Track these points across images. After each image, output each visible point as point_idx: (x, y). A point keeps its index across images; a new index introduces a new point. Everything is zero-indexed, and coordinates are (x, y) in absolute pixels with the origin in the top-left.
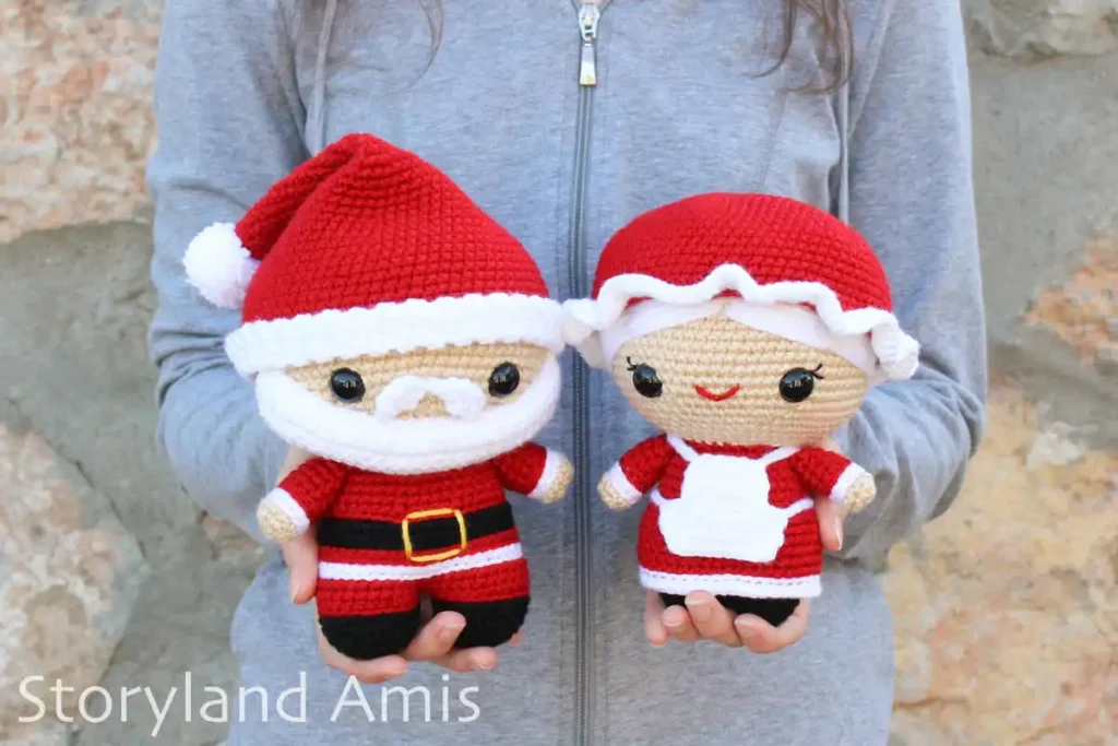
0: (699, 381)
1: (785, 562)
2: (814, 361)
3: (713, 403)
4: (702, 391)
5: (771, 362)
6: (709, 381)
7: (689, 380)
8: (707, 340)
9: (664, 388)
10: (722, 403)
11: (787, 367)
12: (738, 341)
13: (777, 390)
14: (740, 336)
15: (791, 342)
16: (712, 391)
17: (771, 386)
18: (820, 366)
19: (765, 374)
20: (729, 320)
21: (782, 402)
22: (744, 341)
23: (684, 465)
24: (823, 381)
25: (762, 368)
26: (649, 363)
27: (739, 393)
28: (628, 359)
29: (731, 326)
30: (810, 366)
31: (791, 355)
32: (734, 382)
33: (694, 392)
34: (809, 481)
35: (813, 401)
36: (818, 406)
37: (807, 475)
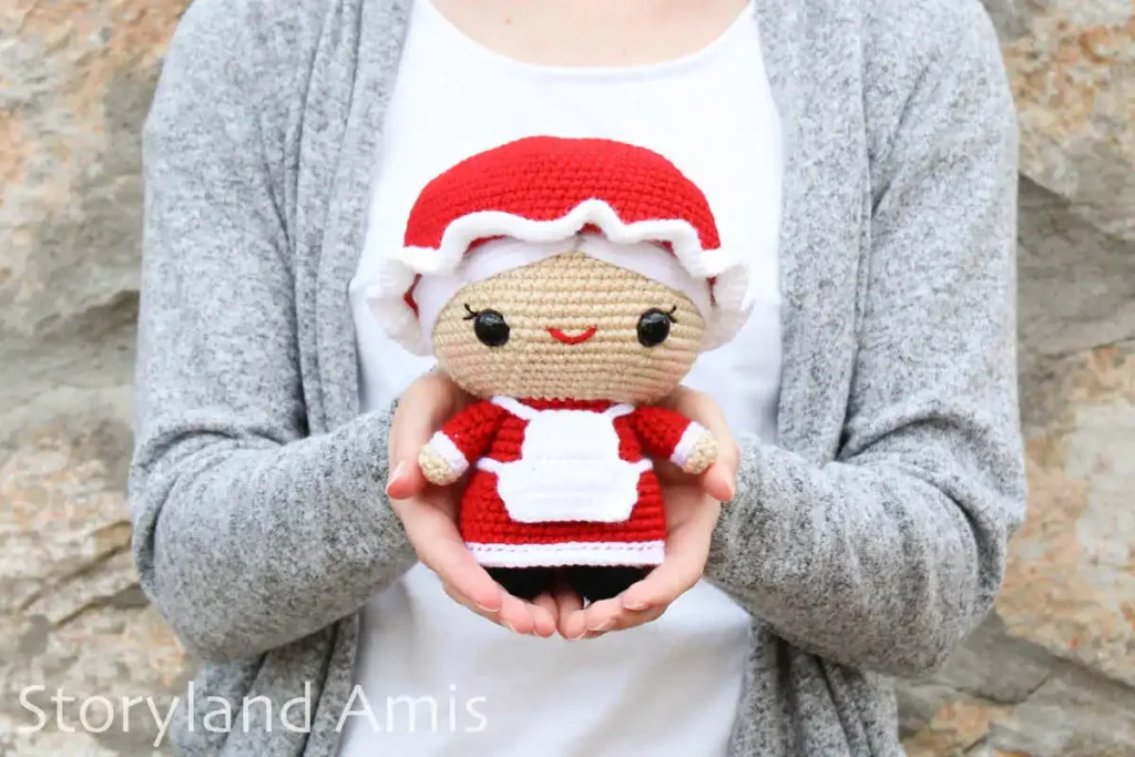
0: (554, 323)
1: (636, 523)
2: (670, 302)
3: (567, 347)
4: (557, 334)
5: (627, 301)
6: (565, 321)
7: (543, 321)
8: (562, 278)
9: (512, 333)
10: (580, 346)
11: (645, 307)
12: (595, 278)
13: (634, 332)
14: (599, 271)
15: (647, 280)
16: (567, 333)
17: (628, 327)
18: (675, 308)
19: (623, 314)
20: (584, 257)
21: (638, 346)
22: (602, 278)
23: (521, 425)
24: (676, 325)
25: (620, 307)
26: (494, 307)
27: (598, 334)
28: (467, 307)
29: (588, 262)
30: (667, 307)
31: (648, 294)
32: (592, 322)
33: (548, 335)
34: (650, 440)
35: (667, 347)
36: (669, 353)
37: (647, 435)
